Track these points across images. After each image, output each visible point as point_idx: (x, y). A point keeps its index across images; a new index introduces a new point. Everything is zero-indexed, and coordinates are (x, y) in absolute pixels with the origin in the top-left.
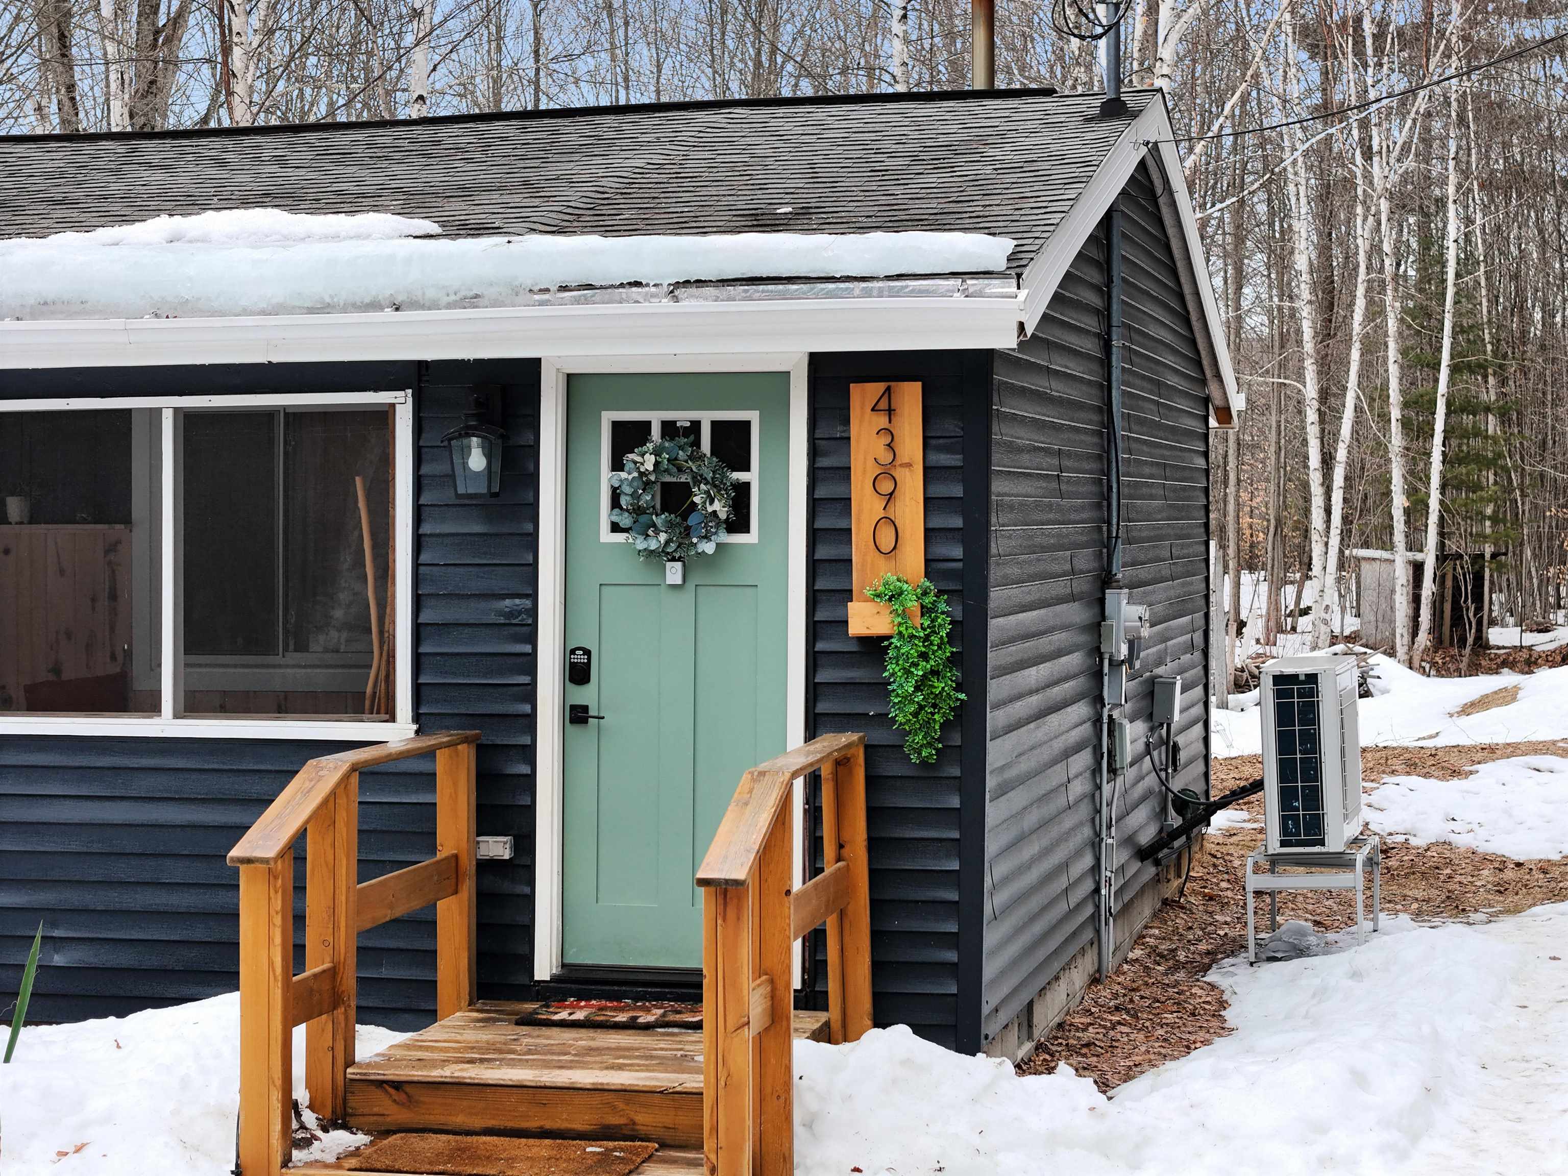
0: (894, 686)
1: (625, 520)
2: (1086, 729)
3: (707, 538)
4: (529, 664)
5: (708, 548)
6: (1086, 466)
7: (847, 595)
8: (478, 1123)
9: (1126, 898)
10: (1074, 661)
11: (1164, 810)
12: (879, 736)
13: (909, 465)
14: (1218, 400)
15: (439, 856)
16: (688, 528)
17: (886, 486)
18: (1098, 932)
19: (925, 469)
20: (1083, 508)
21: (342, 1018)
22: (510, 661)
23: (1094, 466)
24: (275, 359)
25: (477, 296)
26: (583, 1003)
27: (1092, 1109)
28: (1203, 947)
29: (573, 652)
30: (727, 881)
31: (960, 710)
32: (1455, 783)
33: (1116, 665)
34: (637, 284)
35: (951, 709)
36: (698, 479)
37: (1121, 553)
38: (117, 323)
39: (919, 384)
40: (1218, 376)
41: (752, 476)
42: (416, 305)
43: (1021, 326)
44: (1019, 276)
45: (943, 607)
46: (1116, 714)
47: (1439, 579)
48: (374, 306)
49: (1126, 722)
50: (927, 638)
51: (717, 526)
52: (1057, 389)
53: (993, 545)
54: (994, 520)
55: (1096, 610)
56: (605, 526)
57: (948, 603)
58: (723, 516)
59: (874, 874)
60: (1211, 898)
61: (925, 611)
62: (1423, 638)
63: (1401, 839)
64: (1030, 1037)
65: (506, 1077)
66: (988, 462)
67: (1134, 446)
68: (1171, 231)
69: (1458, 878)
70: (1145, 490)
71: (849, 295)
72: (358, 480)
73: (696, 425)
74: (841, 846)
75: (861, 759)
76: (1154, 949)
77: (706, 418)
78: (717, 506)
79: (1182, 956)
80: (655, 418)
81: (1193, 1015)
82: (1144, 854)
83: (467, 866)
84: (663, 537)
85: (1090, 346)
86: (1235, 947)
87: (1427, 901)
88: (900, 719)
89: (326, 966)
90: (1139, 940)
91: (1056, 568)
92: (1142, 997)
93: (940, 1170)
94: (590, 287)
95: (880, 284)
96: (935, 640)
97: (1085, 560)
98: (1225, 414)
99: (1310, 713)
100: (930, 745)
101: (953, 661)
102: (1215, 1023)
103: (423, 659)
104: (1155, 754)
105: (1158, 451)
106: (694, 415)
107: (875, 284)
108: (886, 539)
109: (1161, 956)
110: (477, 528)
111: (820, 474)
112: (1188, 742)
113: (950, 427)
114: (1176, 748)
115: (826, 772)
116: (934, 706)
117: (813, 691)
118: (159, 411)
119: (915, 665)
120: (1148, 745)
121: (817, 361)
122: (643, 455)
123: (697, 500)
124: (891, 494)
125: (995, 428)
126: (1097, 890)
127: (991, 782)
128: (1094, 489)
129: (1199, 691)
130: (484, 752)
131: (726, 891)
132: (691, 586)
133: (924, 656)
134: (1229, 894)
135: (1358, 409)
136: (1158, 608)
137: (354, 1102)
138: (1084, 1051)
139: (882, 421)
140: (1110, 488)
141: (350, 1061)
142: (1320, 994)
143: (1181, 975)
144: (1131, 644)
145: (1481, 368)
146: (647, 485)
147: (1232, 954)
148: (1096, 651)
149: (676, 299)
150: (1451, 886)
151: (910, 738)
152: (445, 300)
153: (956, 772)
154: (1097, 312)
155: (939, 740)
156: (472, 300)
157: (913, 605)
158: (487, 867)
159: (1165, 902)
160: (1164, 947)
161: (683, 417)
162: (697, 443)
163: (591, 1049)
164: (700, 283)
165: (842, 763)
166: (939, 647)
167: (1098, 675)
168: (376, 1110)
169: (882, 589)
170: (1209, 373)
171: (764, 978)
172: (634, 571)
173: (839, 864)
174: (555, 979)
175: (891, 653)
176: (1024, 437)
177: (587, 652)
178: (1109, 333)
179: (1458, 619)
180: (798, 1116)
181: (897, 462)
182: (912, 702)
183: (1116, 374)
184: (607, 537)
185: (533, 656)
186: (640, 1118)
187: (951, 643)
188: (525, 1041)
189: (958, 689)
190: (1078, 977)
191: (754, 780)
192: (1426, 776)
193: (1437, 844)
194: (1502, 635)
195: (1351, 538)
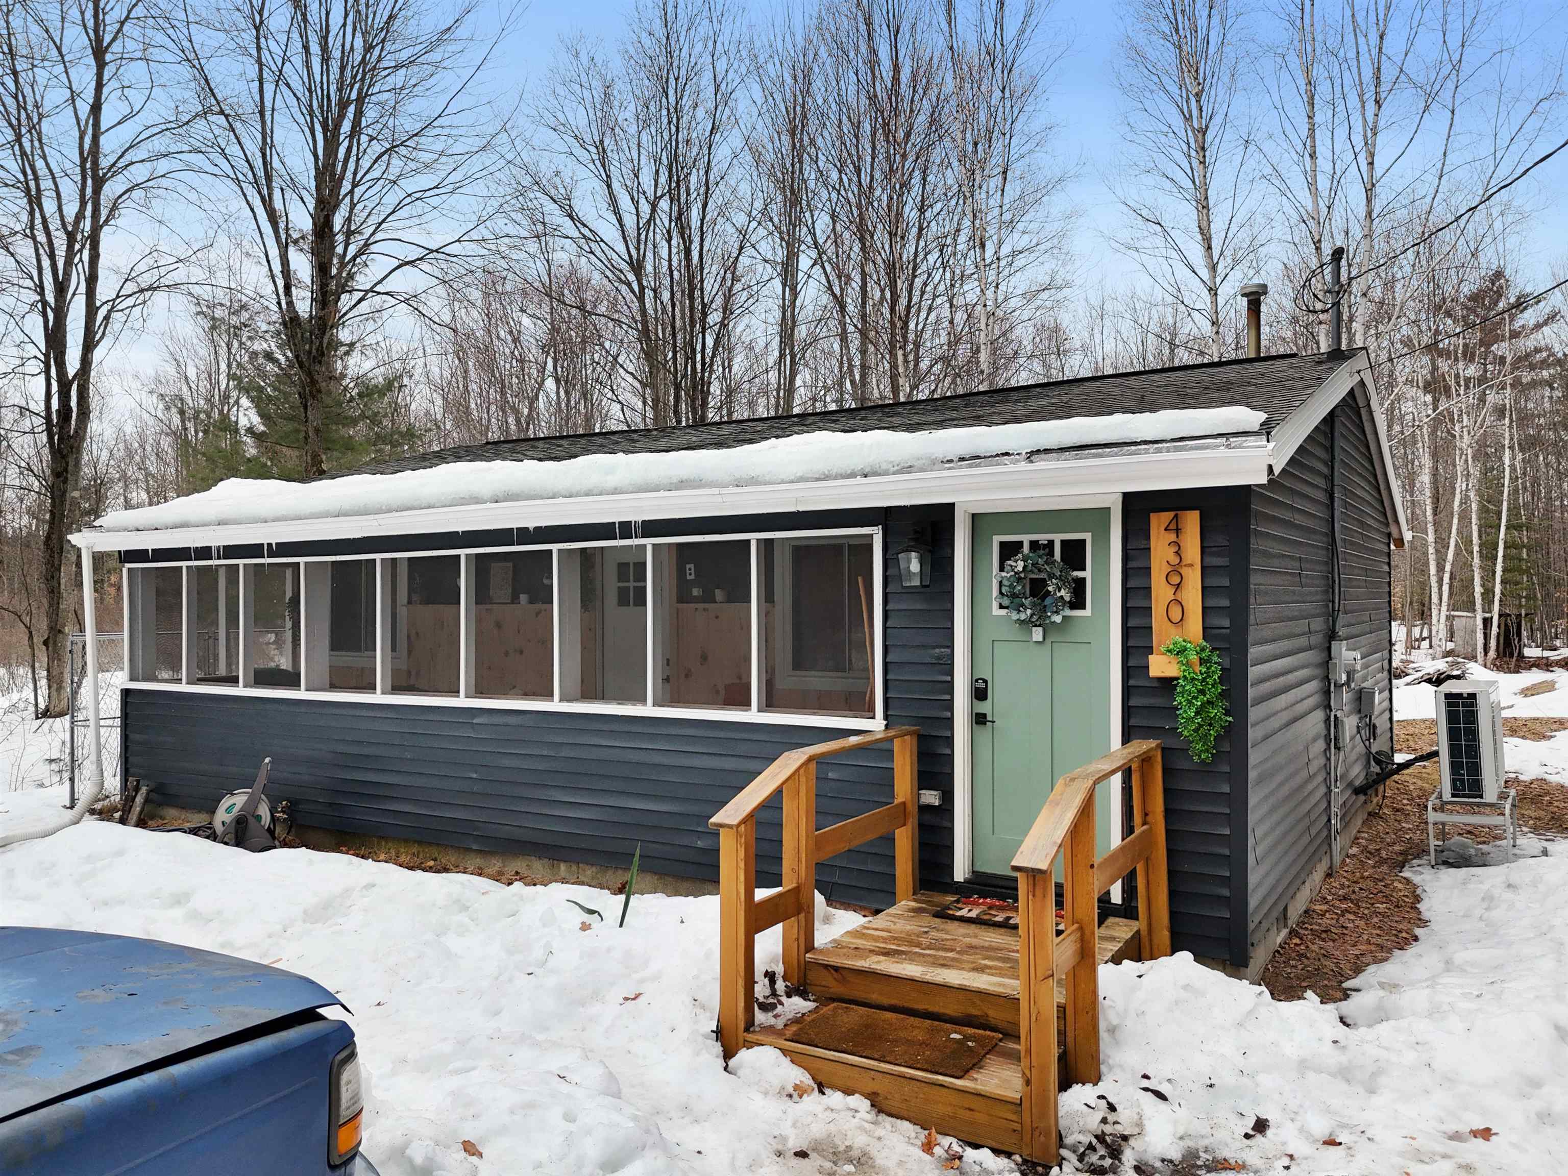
0: (1181, 712)
1: (1006, 602)
2: (1321, 726)
3: (1057, 612)
4: (949, 687)
5: (1058, 619)
6: (1317, 568)
7: (1149, 650)
8: (886, 1001)
9: (1347, 819)
10: (1314, 685)
11: (1368, 762)
12: (1172, 743)
13: (1191, 565)
14: (1395, 534)
15: (896, 802)
16: (1045, 606)
17: (1175, 580)
18: (1330, 845)
19: (1202, 567)
20: (1317, 593)
21: (803, 920)
22: (939, 686)
23: (1323, 568)
24: (801, 509)
25: (910, 467)
26: (981, 901)
27: (1335, 1042)
28: (1397, 848)
29: (977, 681)
30: (1033, 870)
31: (1228, 729)
32: (1544, 744)
33: (1339, 686)
34: (1007, 454)
35: (1222, 727)
36: (1051, 576)
37: (1342, 619)
38: (716, 491)
39: (1198, 512)
40: (1397, 522)
41: (1087, 574)
42: (876, 474)
43: (1270, 467)
44: (1268, 433)
45: (1215, 659)
46: (1339, 714)
47: (1500, 626)
48: (853, 475)
49: (1345, 720)
50: (1204, 680)
51: (1063, 606)
52: (1299, 520)
53: (1252, 617)
54: (1252, 600)
55: (1326, 653)
56: (995, 605)
57: (1219, 656)
58: (1067, 598)
59: (1170, 833)
60: (1398, 810)
61: (1202, 661)
62: (1492, 655)
63: (1513, 776)
64: (1286, 926)
65: (904, 972)
66: (1248, 562)
67: (1348, 557)
68: (1370, 437)
69: (1556, 804)
70: (1354, 583)
71: (1147, 452)
72: (860, 579)
73: (1051, 543)
74: (1146, 815)
75: (1159, 758)
76: (1366, 848)
77: (1058, 538)
78: (1063, 593)
79: (1384, 854)
80: (1026, 539)
81: (1397, 906)
82: (1357, 791)
83: (913, 809)
84: (1029, 612)
85: (1321, 496)
86: (1420, 851)
87: (1539, 819)
88: (1185, 733)
89: (794, 885)
90: (1355, 841)
91: (1298, 630)
92: (1361, 889)
93: (1211, 1086)
94: (978, 457)
95: (1168, 445)
96: (1210, 681)
97: (1318, 624)
98: (1400, 542)
99: (1472, 717)
100: (1207, 751)
101: (1223, 695)
102: (1413, 915)
103: (890, 683)
104: (1363, 732)
105: (1362, 561)
106: (1050, 537)
107: (1165, 445)
108: (1176, 614)
109: (1371, 853)
110: (919, 607)
111: (1130, 572)
112: (1381, 723)
113: (1221, 540)
114: (1375, 727)
115: (1134, 766)
116: (1210, 725)
117: (1127, 711)
118: (748, 541)
119: (1195, 698)
120: (1358, 727)
121: (1128, 497)
122: (1016, 561)
123: (1050, 589)
124: (1179, 585)
125: (1252, 540)
126: (1329, 820)
127: (1252, 775)
128: (1323, 582)
129: (1387, 693)
130: (922, 740)
131: (1034, 877)
132: (1048, 641)
133: (1202, 692)
134: (1408, 807)
135: (1457, 545)
136: (1364, 650)
137: (812, 976)
138: (1324, 935)
139: (1172, 537)
140: (1334, 581)
141: (810, 947)
143: (1384, 868)
144: (1349, 674)
146: (1019, 579)
147: (1418, 857)
148: (1327, 678)
149: (1032, 462)
150: (1552, 809)
151: (1193, 745)
152: (892, 470)
153: (1227, 769)
154: (1326, 477)
155: (1214, 748)
156: (908, 469)
157: (1194, 658)
158: (925, 809)
159: (1369, 814)
160: (1371, 847)
161: (1043, 538)
162: (1051, 553)
163: (971, 947)
164: (1047, 451)
165: (1145, 760)
166: (1213, 686)
167: (1327, 693)
168: (824, 983)
169: (1171, 647)
170: (1390, 521)
171: (1076, 926)
172: (1015, 632)
173: (1145, 827)
174: (966, 881)
175: (1178, 689)
176: (1275, 548)
177: (985, 681)
178: (1332, 490)
179: (1509, 644)
180: (1102, 1026)
181: (1183, 563)
182: (1193, 722)
183: (1337, 513)
184: (997, 612)
185: (951, 683)
186: (992, 1013)
187: (1221, 683)
188: (934, 934)
189: (1227, 713)
190: (1318, 876)
191: (1066, 785)
192: (1523, 737)
193: (1537, 780)
194: (1531, 652)
195: (1453, 607)
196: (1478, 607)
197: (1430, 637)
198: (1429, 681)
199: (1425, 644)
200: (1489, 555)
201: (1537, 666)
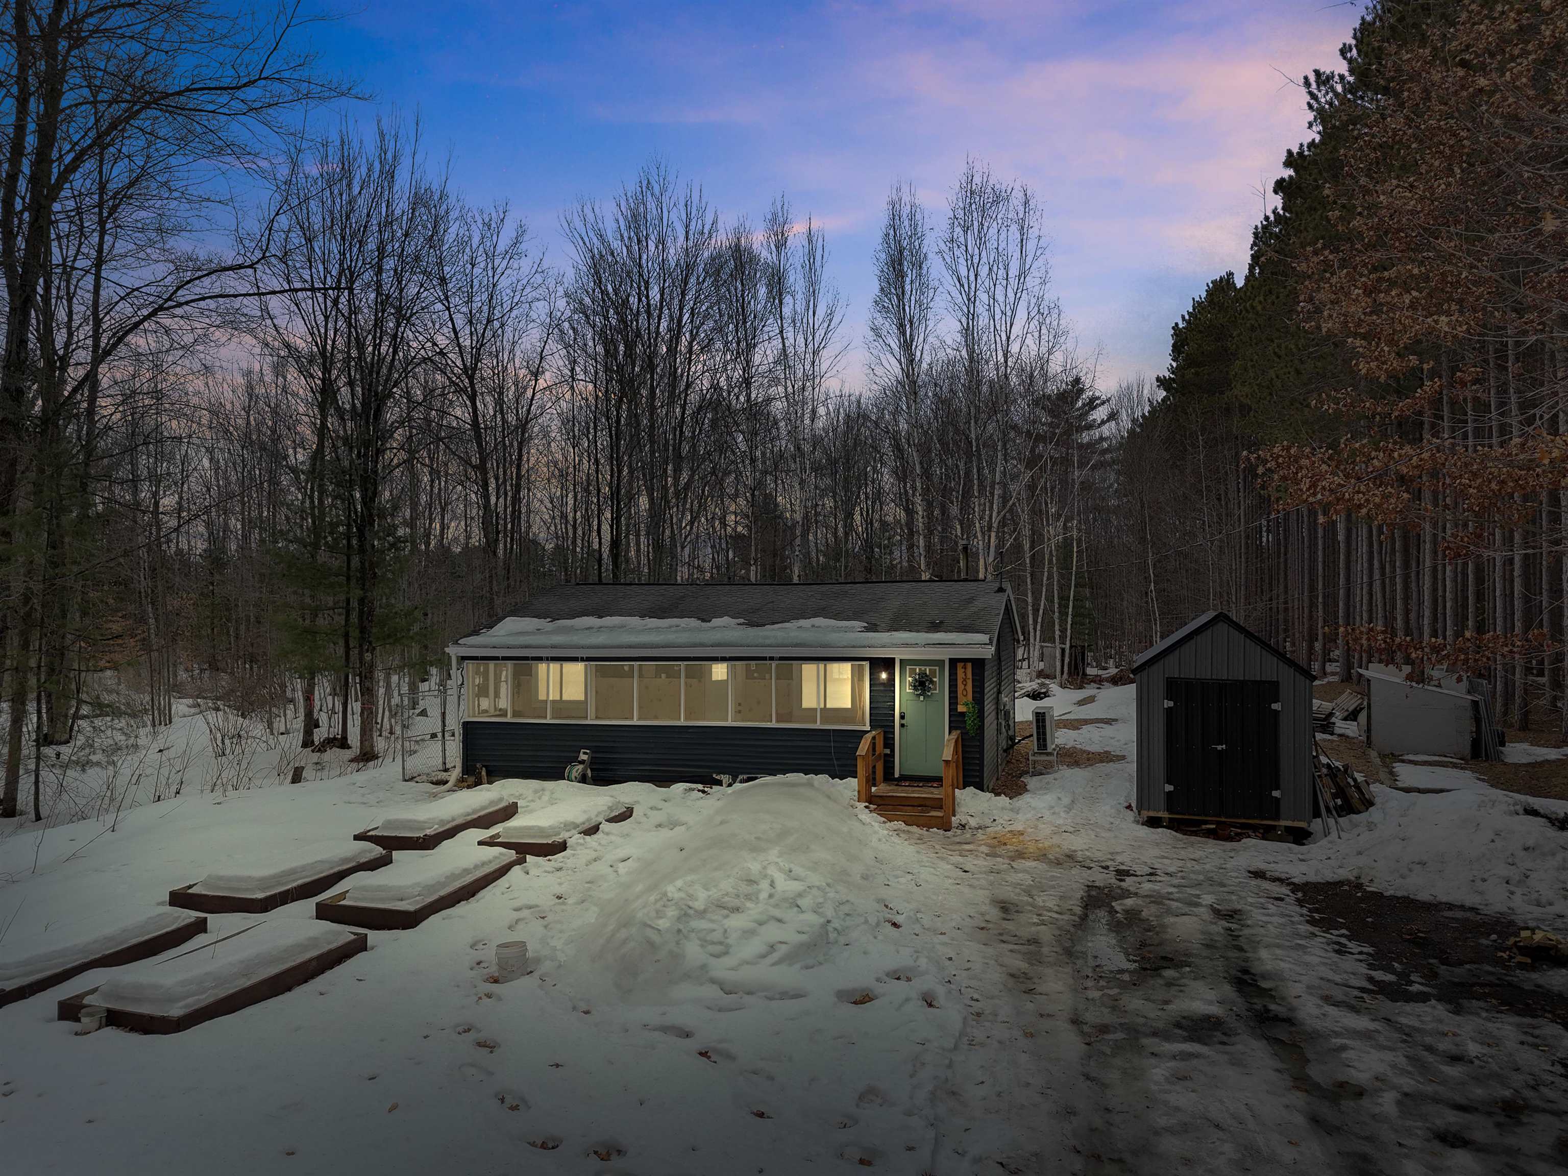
0: (967, 722)
1: (912, 688)
5: (929, 693)
7: (957, 704)
8: (896, 804)
12: (964, 731)
16: (925, 690)
17: (965, 683)
19: (972, 679)
22: (889, 715)
26: (908, 782)
28: (1019, 771)
29: (901, 713)
31: (980, 726)
35: (977, 726)
36: (927, 680)
39: (971, 664)
41: (937, 679)
47: (1071, 655)
48: (864, 646)
50: (972, 712)
51: (930, 690)
55: (998, 699)
56: (908, 688)
57: (977, 705)
59: (963, 758)
61: (972, 707)
62: (1065, 676)
66: (985, 678)
75: (960, 737)
77: (928, 669)
78: (931, 686)
79: (1014, 774)
80: (917, 668)
82: (1005, 751)
84: (920, 691)
88: (969, 728)
97: (996, 689)
99: (1044, 721)
100: (974, 733)
101: (977, 716)
103: (872, 714)
106: (925, 667)
107: (964, 646)
108: (965, 693)
110: (882, 689)
111: (951, 680)
112: (1011, 721)
113: (977, 672)
116: (974, 725)
117: (950, 722)
120: (1005, 725)
121: (951, 659)
122: (915, 674)
123: (927, 684)
125: (986, 673)
130: (885, 732)
132: (926, 701)
133: (972, 716)
134: (1022, 759)
137: (873, 799)
139: (963, 671)
142: (1048, 783)
143: (1014, 778)
145: (1083, 586)
146: (916, 681)
147: (1027, 774)
148: (998, 708)
149: (925, 647)
151: (970, 731)
153: (979, 738)
155: (976, 731)
157: (969, 706)
158: (886, 755)
159: (1008, 761)
160: (1009, 772)
161: (923, 668)
163: (911, 790)
165: (956, 737)
166: (975, 714)
167: (998, 714)
168: (876, 801)
169: (963, 703)
171: (951, 778)
172: (914, 698)
174: (901, 777)
175: (965, 715)
177: (905, 713)
179: (1076, 667)
180: (956, 803)
181: (967, 678)
182: (970, 724)
184: (909, 691)
185: (894, 714)
187: (977, 713)
189: (979, 722)
193: (1072, 747)
194: (1091, 671)
195: (1043, 640)
196: (1057, 641)
197: (1028, 658)
198: (1028, 696)
199: (1025, 664)
200: (1063, 607)
201: (1095, 682)
